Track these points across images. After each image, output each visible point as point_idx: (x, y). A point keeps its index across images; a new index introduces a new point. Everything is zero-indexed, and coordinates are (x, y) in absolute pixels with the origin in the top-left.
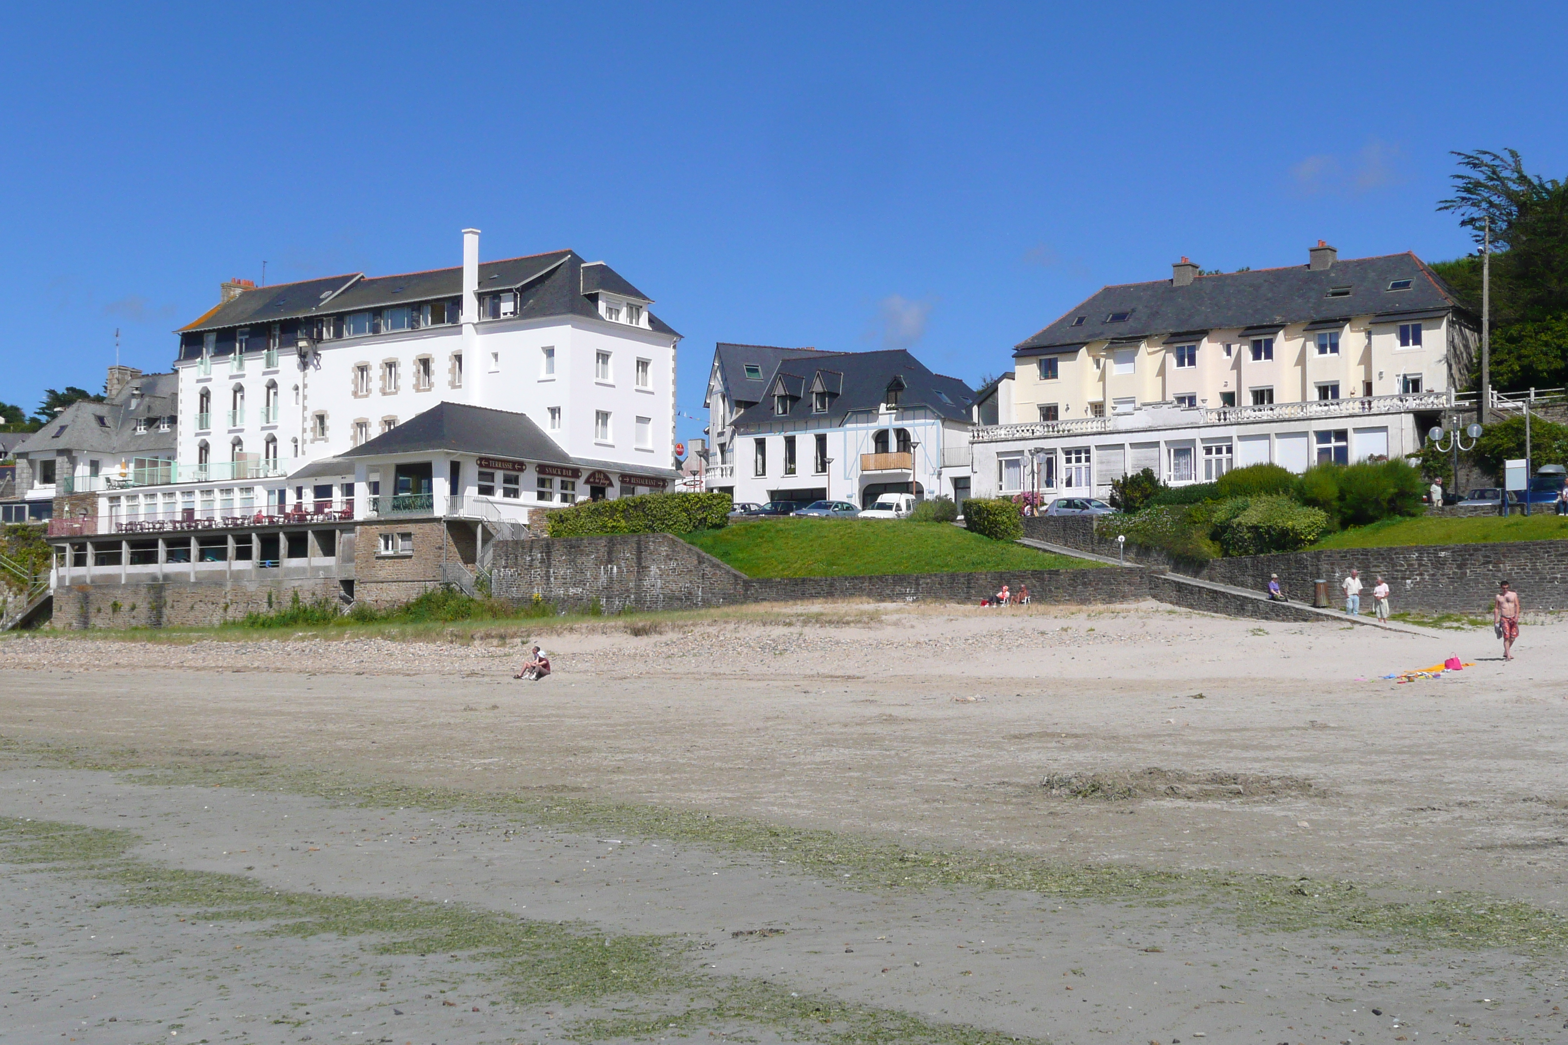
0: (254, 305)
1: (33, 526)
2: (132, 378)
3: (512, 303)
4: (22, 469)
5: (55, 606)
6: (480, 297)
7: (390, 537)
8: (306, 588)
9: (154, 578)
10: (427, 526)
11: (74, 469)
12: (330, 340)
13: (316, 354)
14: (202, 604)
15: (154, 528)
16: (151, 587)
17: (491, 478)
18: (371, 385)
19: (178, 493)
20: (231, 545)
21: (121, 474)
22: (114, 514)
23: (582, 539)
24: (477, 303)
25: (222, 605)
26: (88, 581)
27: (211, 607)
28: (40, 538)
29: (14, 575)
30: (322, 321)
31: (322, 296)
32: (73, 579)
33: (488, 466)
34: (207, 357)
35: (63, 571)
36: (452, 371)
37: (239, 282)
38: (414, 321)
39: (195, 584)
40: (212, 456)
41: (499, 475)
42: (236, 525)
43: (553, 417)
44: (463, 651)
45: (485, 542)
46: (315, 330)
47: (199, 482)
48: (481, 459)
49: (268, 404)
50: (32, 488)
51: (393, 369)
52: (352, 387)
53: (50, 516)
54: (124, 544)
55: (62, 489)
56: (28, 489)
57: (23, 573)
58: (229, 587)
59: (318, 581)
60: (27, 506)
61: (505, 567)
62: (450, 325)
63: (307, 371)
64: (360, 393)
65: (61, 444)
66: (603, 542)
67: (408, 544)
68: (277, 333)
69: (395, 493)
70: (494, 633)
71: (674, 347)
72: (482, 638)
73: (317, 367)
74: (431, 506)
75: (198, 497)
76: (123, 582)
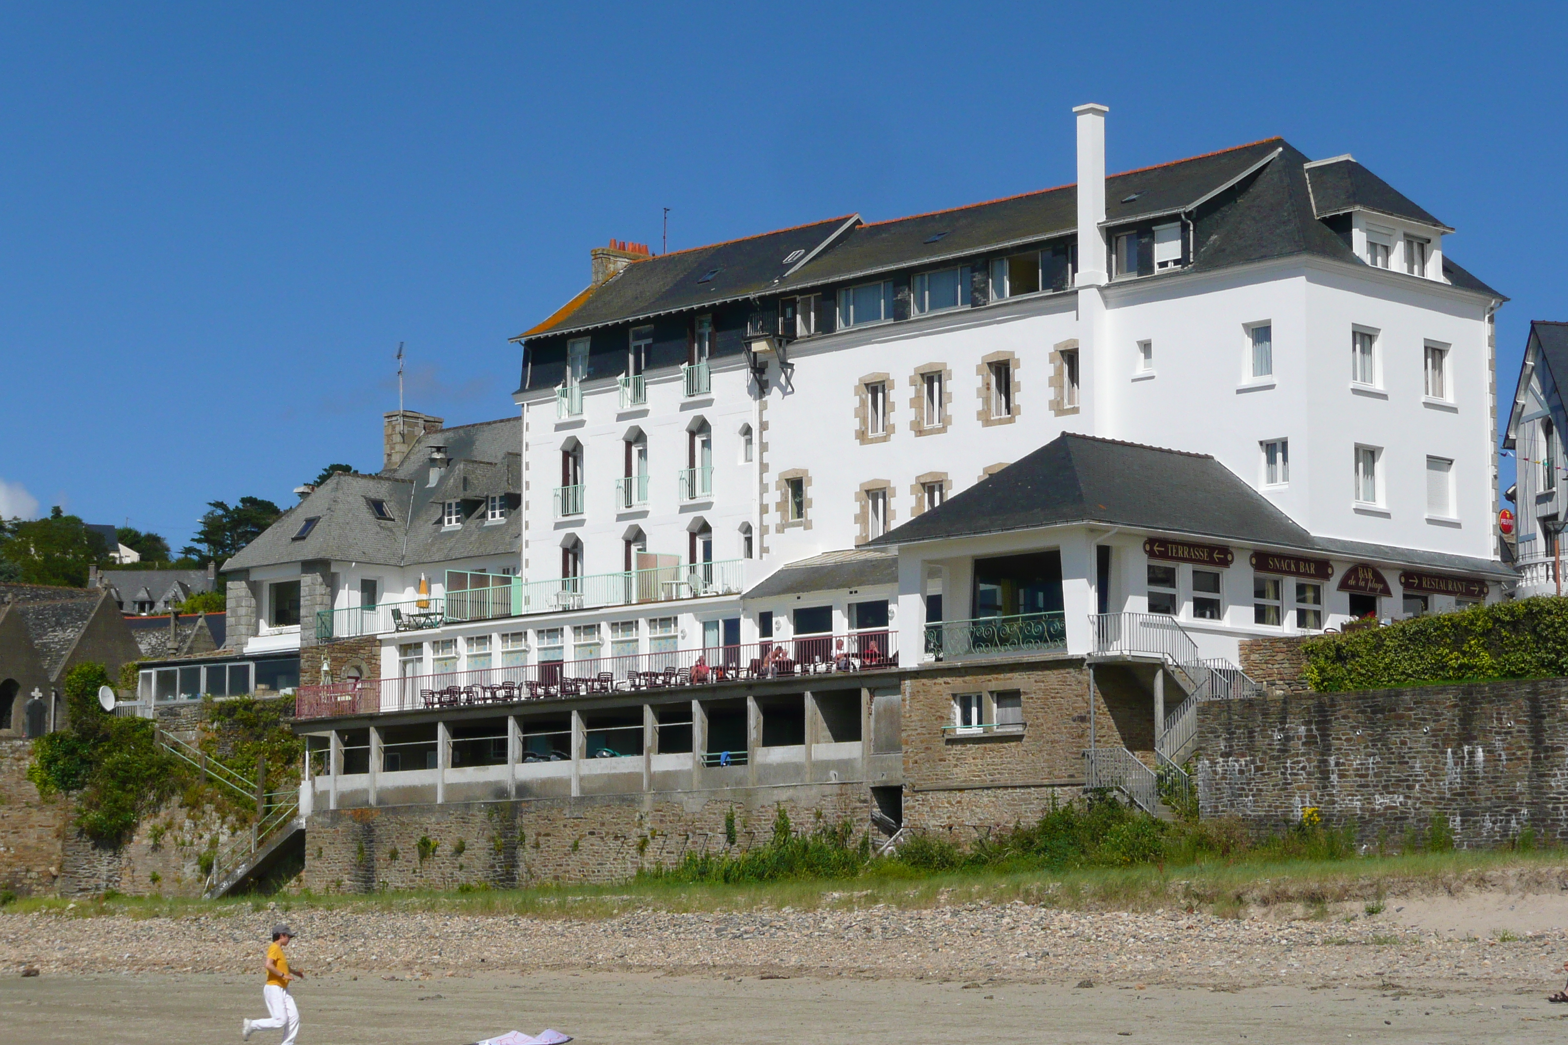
0: (657, 284)
1: (264, 702)
2: (427, 433)
3: (1178, 244)
4: (238, 599)
5: (310, 849)
6: (1111, 234)
7: (974, 701)
8: (803, 804)
9: (500, 791)
10: (1052, 677)
11: (333, 596)
12: (809, 338)
13: (785, 365)
14: (593, 839)
15: (494, 697)
16: (494, 809)
17: (1167, 578)
18: (893, 418)
19: (531, 633)
20: (650, 724)
21: (419, 604)
22: (409, 673)
23: (1399, 694)
24: (1104, 247)
25: (634, 839)
26: (372, 799)
27: (612, 843)
28: (276, 723)
29: (230, 794)
30: (793, 304)
31: (788, 259)
32: (342, 798)
33: (1164, 556)
34: (574, 385)
35: (324, 783)
36: (1055, 382)
37: (623, 247)
38: (976, 290)
39: (580, 801)
40: (590, 562)
41: (1185, 573)
42: (654, 685)
43: (1271, 460)
44: (1227, 927)
45: (1171, 707)
46: (780, 320)
47: (565, 611)
48: (1151, 541)
49: (692, 463)
50: (256, 634)
51: (936, 385)
52: (856, 424)
53: (293, 681)
54: (441, 729)
55: (312, 634)
56: (248, 635)
57: (247, 788)
58: (647, 804)
59: (828, 790)
60: (252, 666)
61: (1226, 755)
62: (1050, 292)
63: (766, 398)
64: (870, 435)
65: (310, 549)
66: (1450, 699)
67: (1012, 713)
68: (707, 330)
69: (974, 615)
70: (1292, 890)
71: (1491, 320)
72: (1265, 902)
73: (787, 390)
74: (1060, 635)
75: (569, 639)
76: (440, 800)
